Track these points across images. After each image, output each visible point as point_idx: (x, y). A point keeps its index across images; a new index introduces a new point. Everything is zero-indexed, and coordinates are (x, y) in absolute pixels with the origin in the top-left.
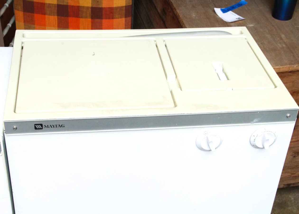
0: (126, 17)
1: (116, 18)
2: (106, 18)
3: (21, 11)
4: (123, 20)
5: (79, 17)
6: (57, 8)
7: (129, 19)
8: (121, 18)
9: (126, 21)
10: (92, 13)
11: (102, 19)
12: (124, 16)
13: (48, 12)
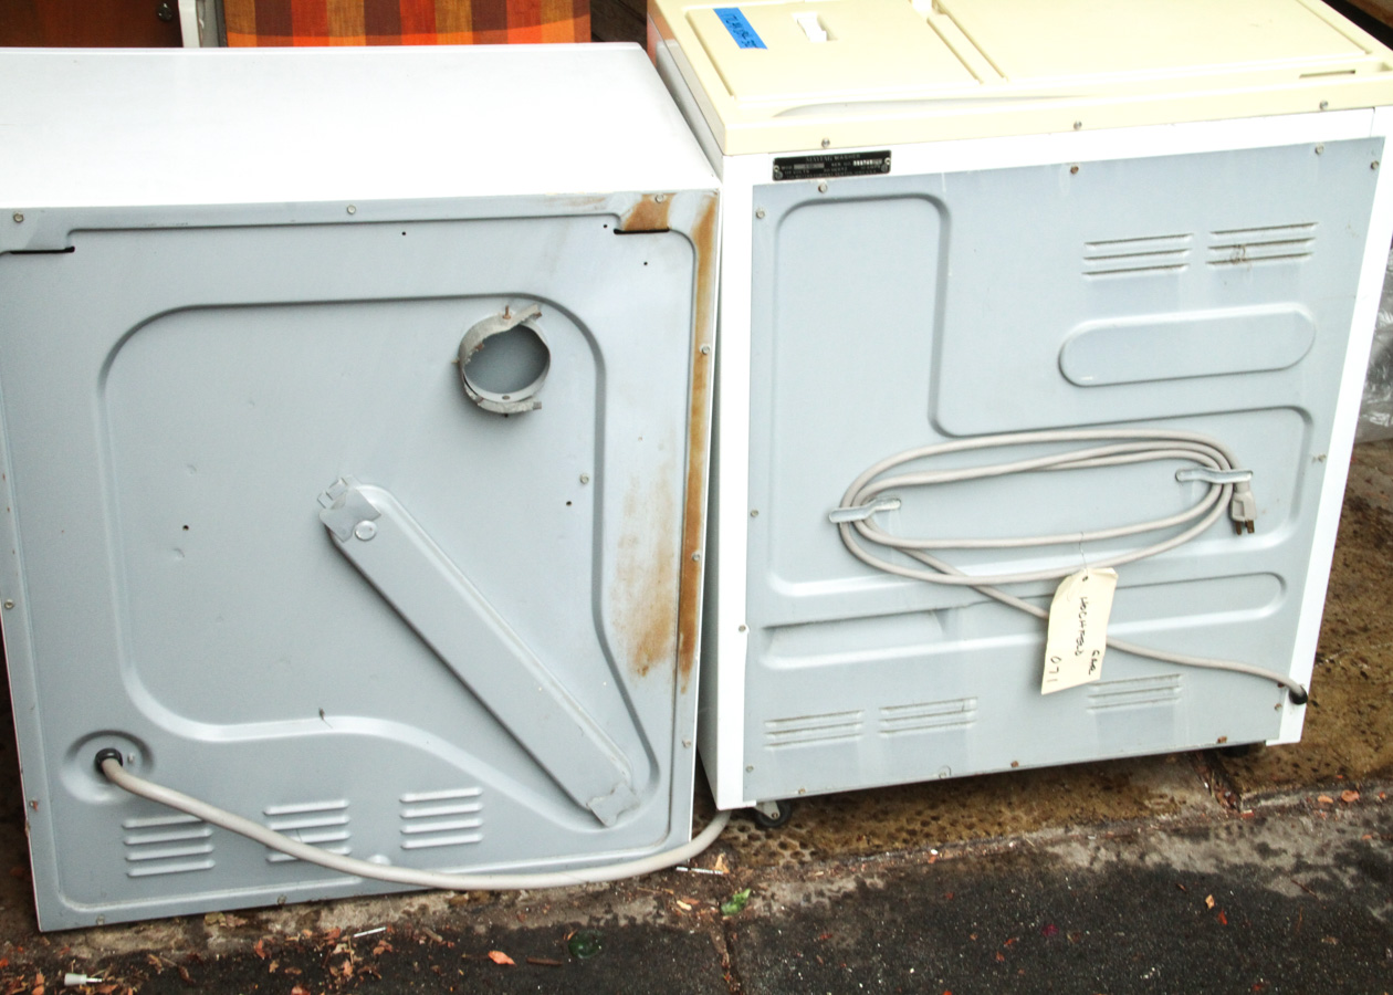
0: (576, 16)
1: (548, 21)
2: (518, 25)
3: (250, 33)
4: (569, 25)
5: (435, 32)
6: (363, 9)
7: (586, 20)
8: (564, 18)
9: (576, 25)
10: (473, 14)
11: (506, 28)
12: (571, 14)
13: (335, 26)
